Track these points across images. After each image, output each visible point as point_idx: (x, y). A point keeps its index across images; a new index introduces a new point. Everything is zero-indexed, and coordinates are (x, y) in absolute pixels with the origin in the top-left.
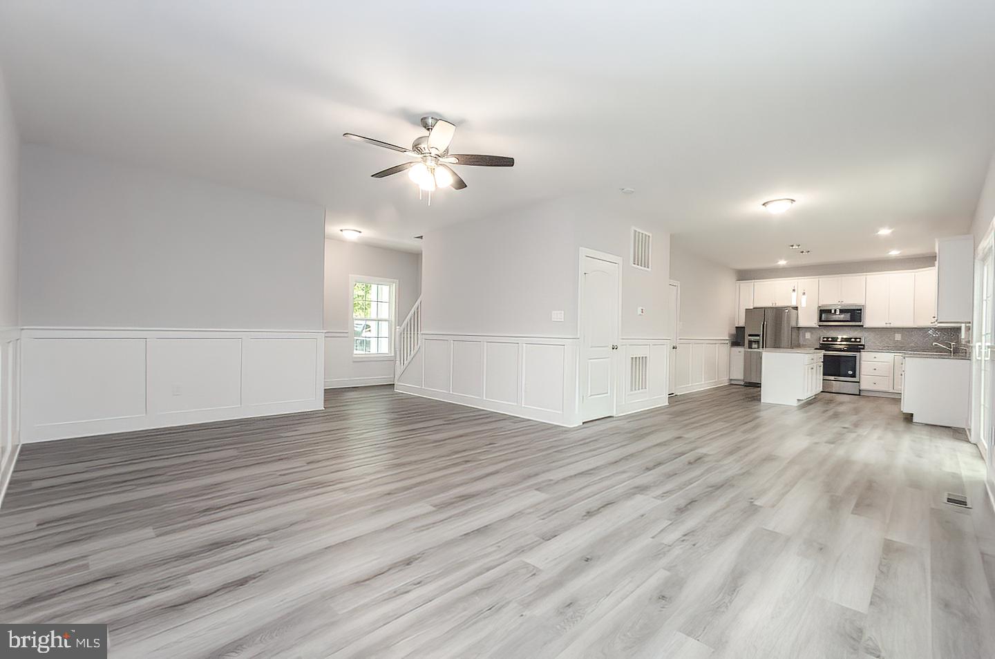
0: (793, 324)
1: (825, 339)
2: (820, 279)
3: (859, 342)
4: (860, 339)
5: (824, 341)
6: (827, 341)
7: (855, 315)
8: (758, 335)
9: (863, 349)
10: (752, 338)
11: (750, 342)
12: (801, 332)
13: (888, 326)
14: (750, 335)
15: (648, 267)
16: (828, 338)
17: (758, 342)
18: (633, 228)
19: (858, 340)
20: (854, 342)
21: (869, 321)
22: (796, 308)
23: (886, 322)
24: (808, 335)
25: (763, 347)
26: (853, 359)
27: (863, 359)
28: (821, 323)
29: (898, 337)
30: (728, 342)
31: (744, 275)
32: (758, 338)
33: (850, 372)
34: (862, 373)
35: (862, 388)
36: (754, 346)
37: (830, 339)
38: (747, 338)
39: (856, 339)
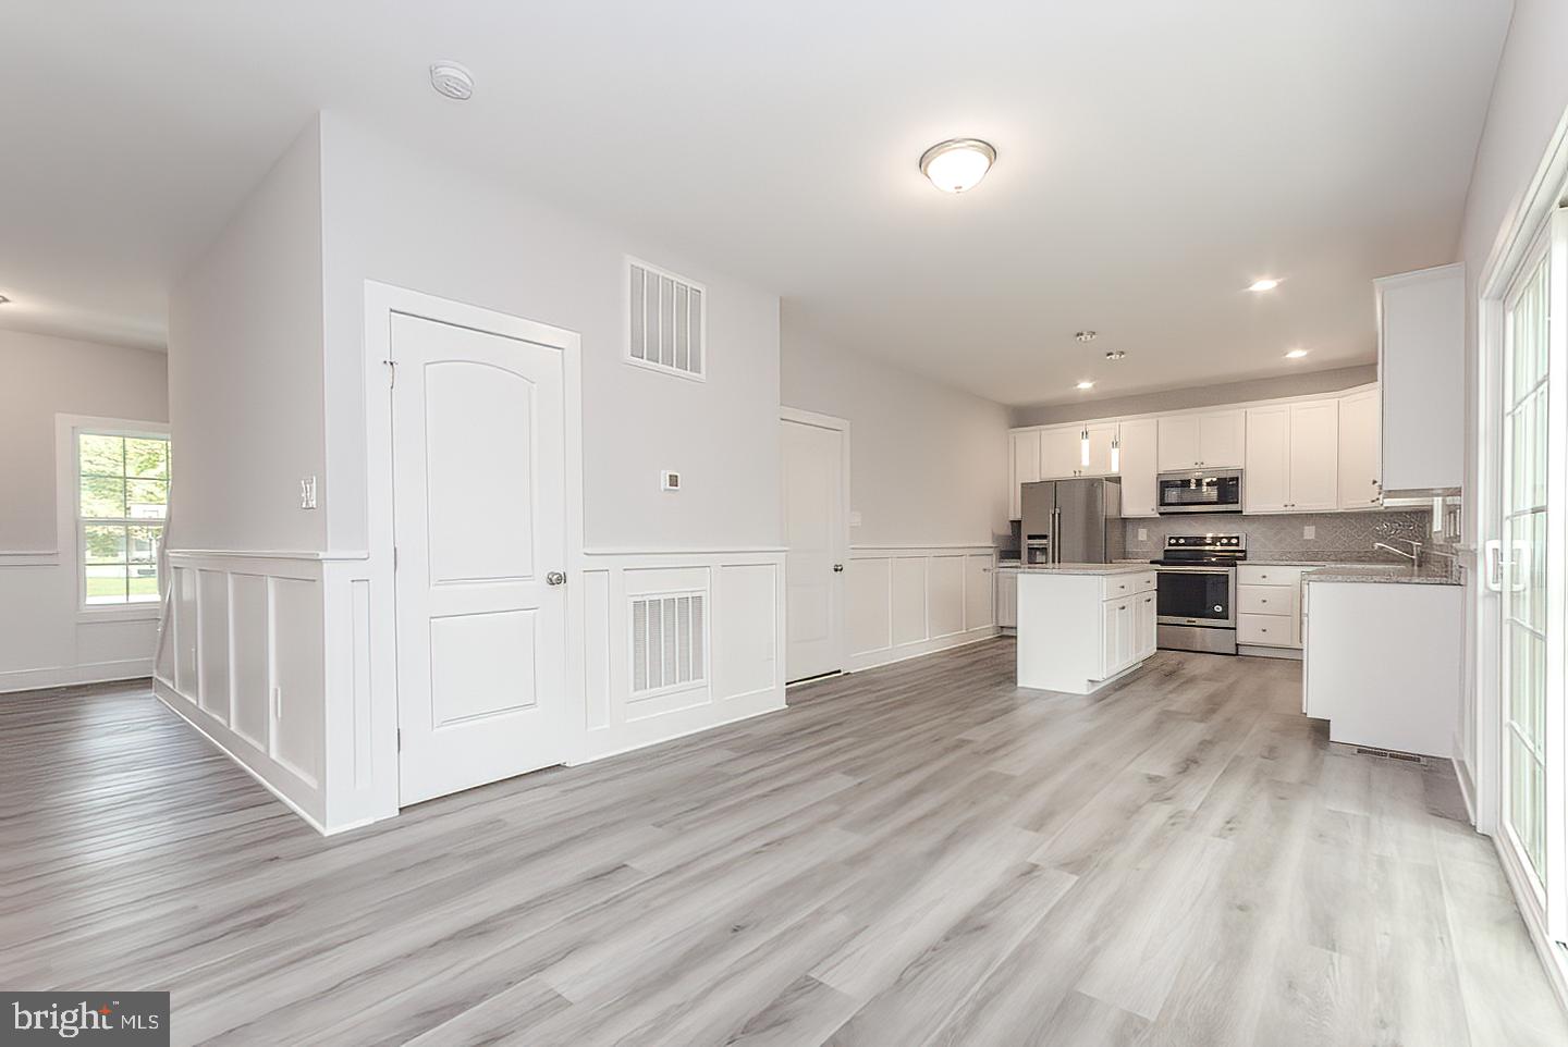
0: (1112, 512)
1: (1173, 541)
2: (1161, 419)
3: (1237, 545)
4: (1237, 538)
5: (1170, 545)
6: (1177, 544)
7: (1228, 488)
8: (1045, 537)
9: (1244, 558)
10: (1036, 543)
11: (1032, 550)
12: (1129, 527)
13: (1289, 511)
14: (1030, 537)
15: (696, 369)
16: (1178, 539)
17: (1044, 550)
18: (630, 260)
19: (1234, 541)
20: (1226, 545)
21: (1254, 500)
22: (1118, 480)
23: (1287, 503)
24: (1143, 534)
25: (1054, 562)
26: (1223, 579)
27: (1241, 579)
28: (1163, 509)
29: (1309, 532)
30: (990, 551)
31: (1025, 417)
32: (1044, 541)
33: (1218, 609)
34: (1240, 609)
35: (1240, 640)
36: (1040, 557)
37: (1182, 541)
38: (1025, 543)
39: (1229, 538)
